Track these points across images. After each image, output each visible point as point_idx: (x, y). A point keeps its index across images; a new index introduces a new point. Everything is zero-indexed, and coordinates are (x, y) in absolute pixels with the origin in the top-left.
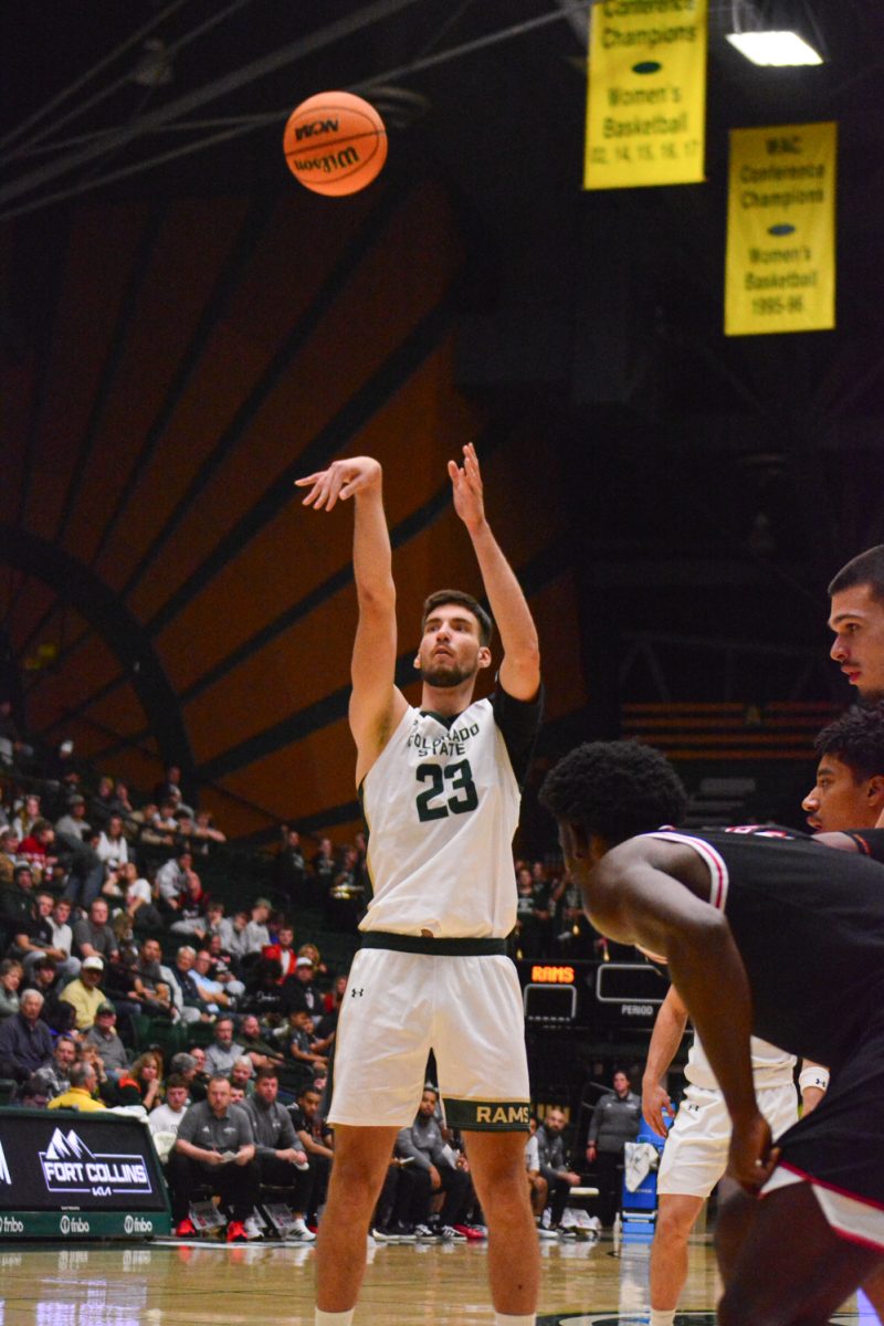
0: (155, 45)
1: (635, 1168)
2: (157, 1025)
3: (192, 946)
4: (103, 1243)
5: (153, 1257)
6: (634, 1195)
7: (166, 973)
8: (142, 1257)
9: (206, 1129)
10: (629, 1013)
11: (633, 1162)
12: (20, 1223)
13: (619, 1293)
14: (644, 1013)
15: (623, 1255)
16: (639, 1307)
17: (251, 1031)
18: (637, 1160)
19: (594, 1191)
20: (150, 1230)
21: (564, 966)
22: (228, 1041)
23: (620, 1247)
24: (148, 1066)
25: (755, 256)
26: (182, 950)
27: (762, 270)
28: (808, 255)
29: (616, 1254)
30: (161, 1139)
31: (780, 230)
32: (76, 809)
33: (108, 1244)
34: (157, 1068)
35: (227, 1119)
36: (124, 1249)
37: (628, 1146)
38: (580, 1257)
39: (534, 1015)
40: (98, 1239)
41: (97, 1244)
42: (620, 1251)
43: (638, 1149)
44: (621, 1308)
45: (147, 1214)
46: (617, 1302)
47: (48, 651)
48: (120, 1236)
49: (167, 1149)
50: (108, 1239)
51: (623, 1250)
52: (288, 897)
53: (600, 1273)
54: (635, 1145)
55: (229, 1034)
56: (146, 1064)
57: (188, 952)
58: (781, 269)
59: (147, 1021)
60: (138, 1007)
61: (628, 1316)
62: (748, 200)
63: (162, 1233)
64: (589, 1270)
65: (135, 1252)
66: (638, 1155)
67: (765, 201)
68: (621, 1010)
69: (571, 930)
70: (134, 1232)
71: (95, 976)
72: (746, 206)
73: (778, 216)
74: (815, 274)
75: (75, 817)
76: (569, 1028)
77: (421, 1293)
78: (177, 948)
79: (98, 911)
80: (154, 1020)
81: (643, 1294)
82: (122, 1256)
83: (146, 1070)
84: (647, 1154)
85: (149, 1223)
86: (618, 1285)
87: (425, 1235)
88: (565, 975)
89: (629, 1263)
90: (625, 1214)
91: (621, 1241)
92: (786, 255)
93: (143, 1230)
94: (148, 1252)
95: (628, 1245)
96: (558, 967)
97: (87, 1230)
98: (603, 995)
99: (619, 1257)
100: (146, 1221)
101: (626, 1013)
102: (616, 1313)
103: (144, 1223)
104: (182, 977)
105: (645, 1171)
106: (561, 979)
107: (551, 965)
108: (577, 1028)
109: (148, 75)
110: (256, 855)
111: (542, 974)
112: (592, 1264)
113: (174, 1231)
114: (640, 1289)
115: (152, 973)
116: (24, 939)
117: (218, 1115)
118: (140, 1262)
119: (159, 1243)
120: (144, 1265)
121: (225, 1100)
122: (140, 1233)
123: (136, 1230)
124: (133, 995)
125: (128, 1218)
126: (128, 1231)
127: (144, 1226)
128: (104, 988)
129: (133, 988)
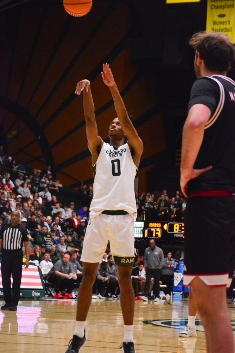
1: (177, 280)
4: (26, 299)
5: (40, 303)
6: (176, 287)
7: (46, 224)
9: (62, 268)
10: (176, 236)
11: (176, 278)
12: (3, 293)
13: (171, 314)
14: (180, 236)
15: (173, 304)
16: (177, 318)
17: (69, 240)
18: (177, 277)
19: (165, 286)
20: (39, 295)
21: (158, 223)
22: (63, 243)
23: (172, 302)
24: (37, 249)
25: (214, 23)
27: (216, 27)
28: (229, 23)
29: (171, 304)
30: (43, 270)
31: (221, 16)
32: (20, 177)
33: (28, 299)
36: (32, 300)
37: (175, 274)
38: (161, 304)
39: (150, 236)
40: (25, 298)
41: (24, 299)
42: (172, 303)
43: (178, 274)
44: (172, 318)
45: (39, 291)
46: (171, 317)
47: (14, 133)
48: (31, 297)
50: (27, 298)
51: (173, 302)
52: (81, 203)
53: (166, 309)
54: (177, 273)
58: (222, 27)
60: (38, 233)
61: (174, 321)
62: (213, 7)
64: (163, 308)
65: (35, 301)
66: (178, 276)
67: (218, 7)
68: (174, 235)
69: (162, 213)
70: (35, 296)
71: (25, 224)
72: (212, 9)
73: (221, 11)
74: (231, 28)
75: (20, 179)
76: (159, 240)
77: (115, 314)
79: (25, 206)
81: (179, 315)
82: (31, 302)
83: (37, 250)
84: (180, 276)
85: (39, 293)
86: (171, 312)
87: (114, 298)
88: (159, 226)
89: (174, 306)
90: (174, 293)
91: (173, 300)
92: (223, 23)
93: (37, 295)
94: (39, 301)
95: (175, 301)
96: (157, 223)
97: (22, 295)
98: (169, 231)
99: (172, 305)
100: (38, 293)
101: (175, 236)
102: (171, 320)
103: (37, 293)
105: (180, 281)
106: (157, 226)
107: (155, 223)
108: (162, 240)
110: (72, 191)
111: (152, 225)
112: (164, 306)
113: (46, 296)
114: (177, 313)
115: (42, 224)
116: (5, 213)
117: (65, 263)
118: (36, 304)
119: (42, 299)
120: (38, 305)
121: (68, 260)
122: (36, 296)
123: (35, 295)
124: (37, 230)
125: (33, 292)
126: (33, 295)
127: (38, 294)
128: (28, 227)
129: (37, 228)
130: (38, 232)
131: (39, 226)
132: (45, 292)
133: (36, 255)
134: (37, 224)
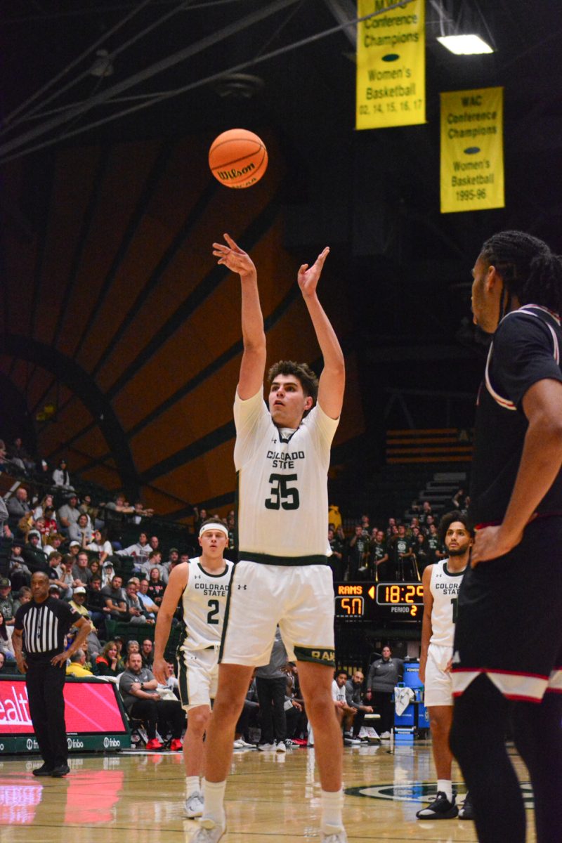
0: (103, 53)
1: (401, 702)
4: (92, 754)
5: (121, 761)
6: (401, 717)
8: (115, 761)
10: (396, 611)
11: (400, 698)
13: (394, 774)
14: (404, 611)
16: (405, 781)
20: (119, 745)
21: (356, 585)
23: (394, 748)
25: (457, 166)
27: (461, 174)
28: (488, 165)
31: (471, 151)
32: (71, 501)
36: (104, 757)
38: (371, 754)
40: (90, 751)
41: (88, 755)
42: (394, 751)
43: (402, 690)
44: (395, 782)
46: (392, 779)
47: (50, 409)
48: (101, 749)
50: (95, 751)
53: (383, 763)
58: (472, 173)
61: (399, 786)
62: (452, 134)
63: (126, 747)
64: (376, 761)
65: (110, 758)
66: (402, 694)
67: (462, 134)
68: (390, 610)
70: (109, 747)
71: (81, 598)
72: (451, 137)
73: (470, 142)
74: (492, 176)
75: (71, 506)
76: (360, 621)
79: (82, 560)
81: (408, 775)
82: (103, 761)
84: (408, 693)
85: (118, 741)
86: (393, 769)
88: (357, 591)
89: (399, 757)
91: (394, 744)
92: (475, 165)
93: (114, 745)
94: (118, 758)
95: (399, 747)
97: (82, 746)
98: (380, 601)
99: (394, 754)
100: (116, 740)
101: (394, 611)
102: (393, 785)
105: (407, 703)
106: (355, 593)
109: (99, 71)
111: (344, 590)
114: (405, 772)
118: (114, 764)
119: (124, 753)
120: (116, 766)
122: (112, 747)
123: (111, 745)
125: (106, 738)
126: (106, 746)
127: (115, 743)
128: (88, 605)
129: (106, 605)
132: (130, 738)
133: (110, 662)
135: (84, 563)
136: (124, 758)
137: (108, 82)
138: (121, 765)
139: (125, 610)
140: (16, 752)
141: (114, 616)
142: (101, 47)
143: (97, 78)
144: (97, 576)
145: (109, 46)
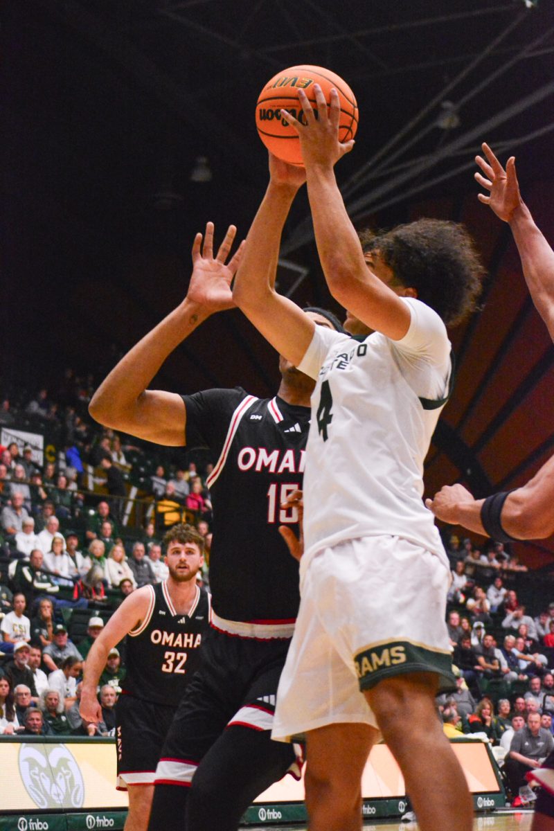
0: (447, 104)
2: (493, 683)
3: (513, 635)
5: (496, 821)
7: (498, 653)
8: (490, 821)
9: (527, 744)
17: (548, 683)
20: (493, 804)
22: (538, 690)
24: (485, 709)
26: (507, 638)
34: (490, 709)
35: (539, 737)
36: (478, 817)
45: (491, 795)
49: (503, 756)
55: (538, 686)
56: (484, 707)
57: (510, 639)
59: (486, 682)
60: (482, 675)
63: (501, 806)
65: (485, 818)
70: (483, 807)
78: (503, 638)
79: (453, 619)
80: (491, 681)
82: (477, 821)
83: (484, 711)
85: (493, 801)
93: (489, 805)
94: (493, 818)
100: (490, 799)
103: (489, 801)
104: (508, 654)
109: (445, 122)
110: (548, 578)
113: (508, 804)
115: (490, 654)
117: (533, 734)
118: (488, 824)
119: (499, 812)
120: (490, 826)
121: (537, 726)
122: (487, 807)
123: (485, 805)
124: (477, 667)
125: (480, 798)
126: (480, 806)
127: (489, 803)
128: (459, 663)
129: (478, 664)
130: (480, 671)
131: (481, 659)
132: (504, 798)
133: (484, 721)
134: (476, 656)
135: (455, 621)
136: (499, 818)
137: (454, 134)
138: (495, 825)
139: (498, 668)
140: (388, 815)
141: (486, 674)
142: (445, 99)
143: (443, 130)
144: (467, 635)
145: (453, 97)
